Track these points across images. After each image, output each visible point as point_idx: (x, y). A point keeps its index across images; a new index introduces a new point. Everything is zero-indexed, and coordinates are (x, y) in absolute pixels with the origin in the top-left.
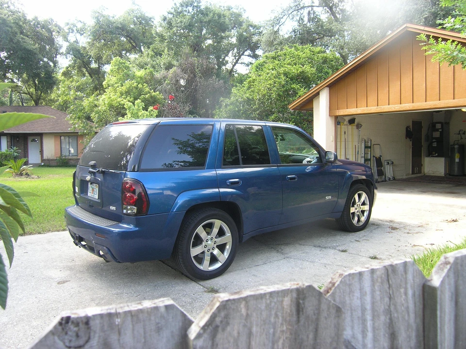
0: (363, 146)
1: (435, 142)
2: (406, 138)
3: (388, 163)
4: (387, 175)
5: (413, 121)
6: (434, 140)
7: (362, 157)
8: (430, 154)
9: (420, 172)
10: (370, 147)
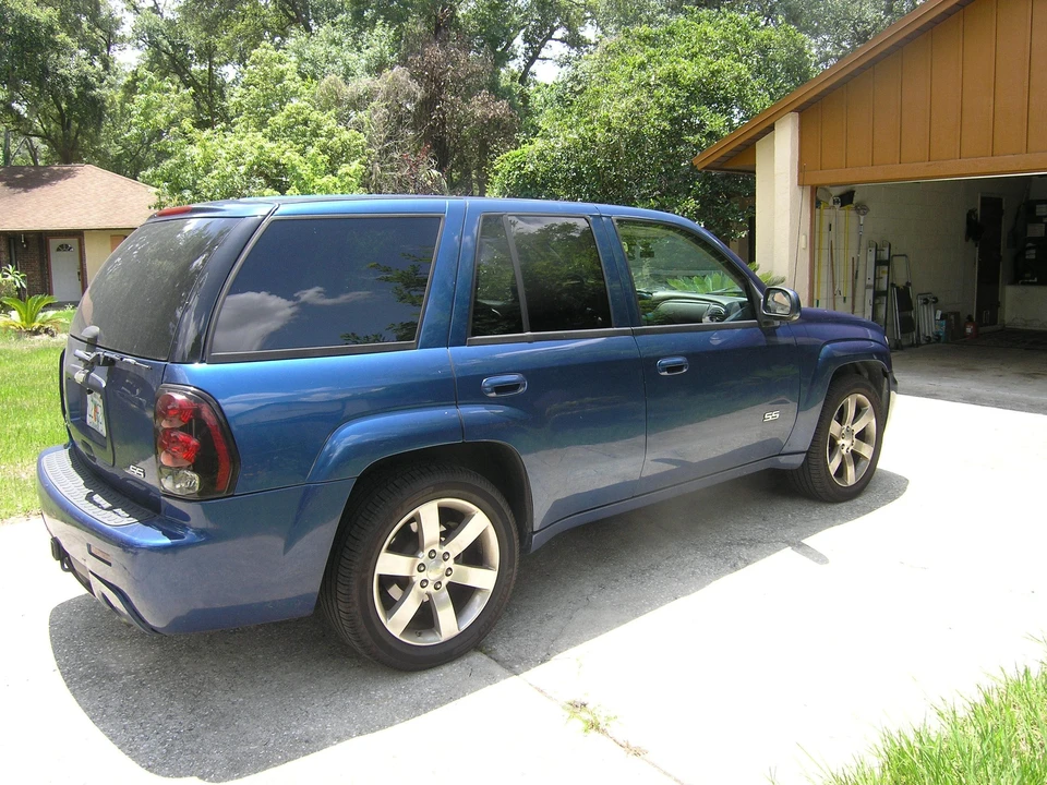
0: (871, 259)
1: (1030, 248)
2: (967, 240)
3: (926, 302)
4: (922, 331)
5: (982, 199)
6: (1030, 244)
7: (867, 287)
8: (1017, 279)
9: (994, 321)
10: (887, 263)
